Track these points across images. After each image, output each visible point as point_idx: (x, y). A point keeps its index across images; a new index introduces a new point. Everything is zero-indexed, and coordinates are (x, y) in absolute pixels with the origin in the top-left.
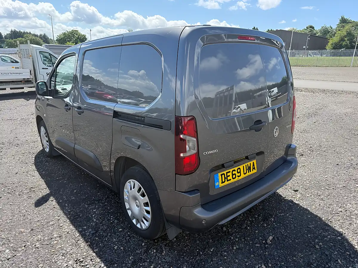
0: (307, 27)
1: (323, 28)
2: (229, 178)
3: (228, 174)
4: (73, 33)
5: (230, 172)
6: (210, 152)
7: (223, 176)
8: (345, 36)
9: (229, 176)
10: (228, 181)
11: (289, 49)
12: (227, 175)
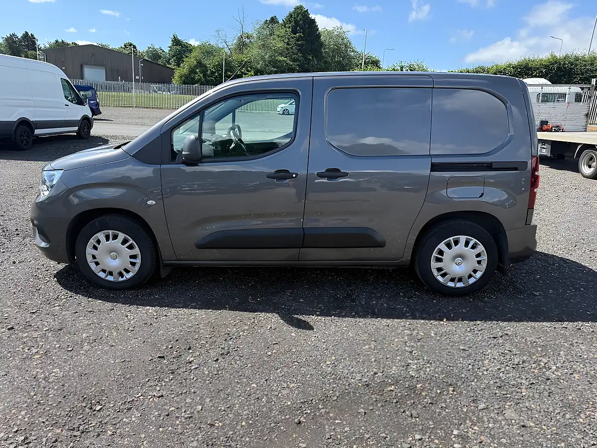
0: (125, 45)
1: (151, 49)
8: (196, 67)
11: (118, 79)
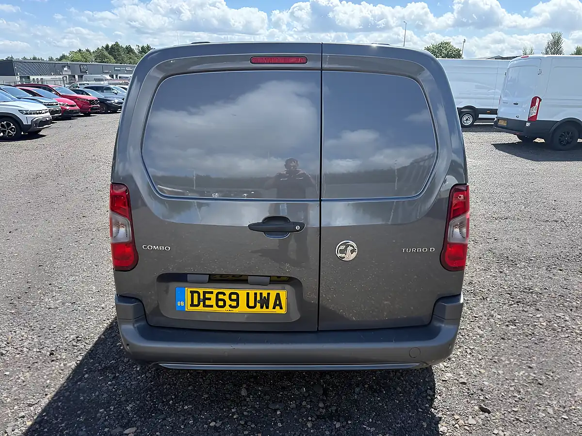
2: (208, 302)
3: (207, 296)
4: (441, 47)
5: (212, 293)
6: (154, 247)
7: (196, 295)
9: (210, 299)
10: (205, 306)
12: (204, 296)
